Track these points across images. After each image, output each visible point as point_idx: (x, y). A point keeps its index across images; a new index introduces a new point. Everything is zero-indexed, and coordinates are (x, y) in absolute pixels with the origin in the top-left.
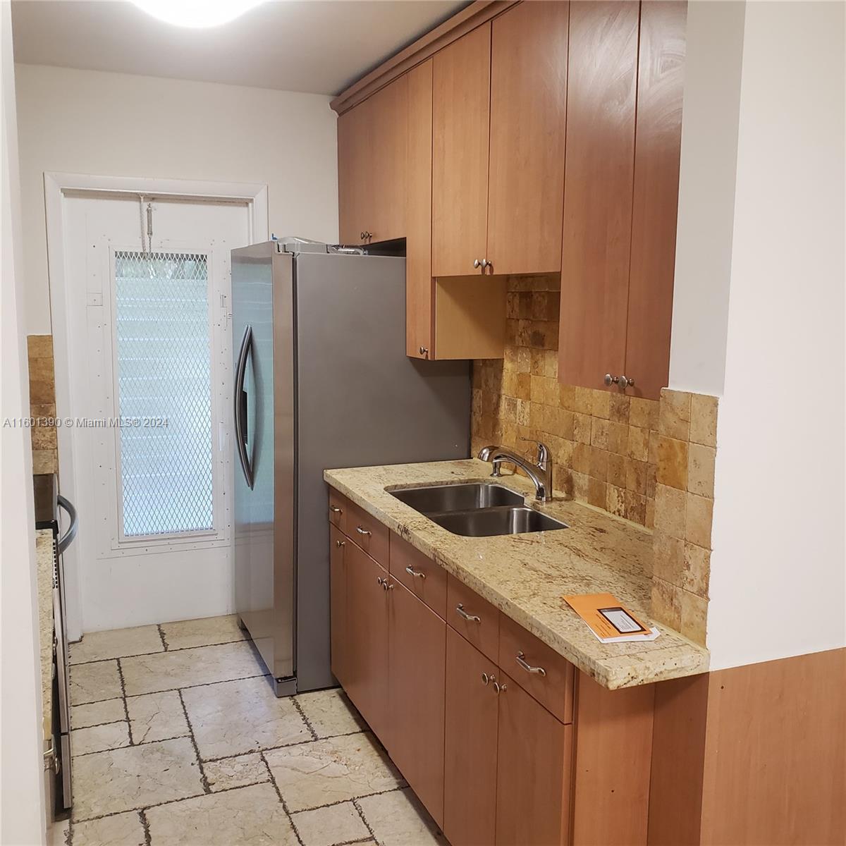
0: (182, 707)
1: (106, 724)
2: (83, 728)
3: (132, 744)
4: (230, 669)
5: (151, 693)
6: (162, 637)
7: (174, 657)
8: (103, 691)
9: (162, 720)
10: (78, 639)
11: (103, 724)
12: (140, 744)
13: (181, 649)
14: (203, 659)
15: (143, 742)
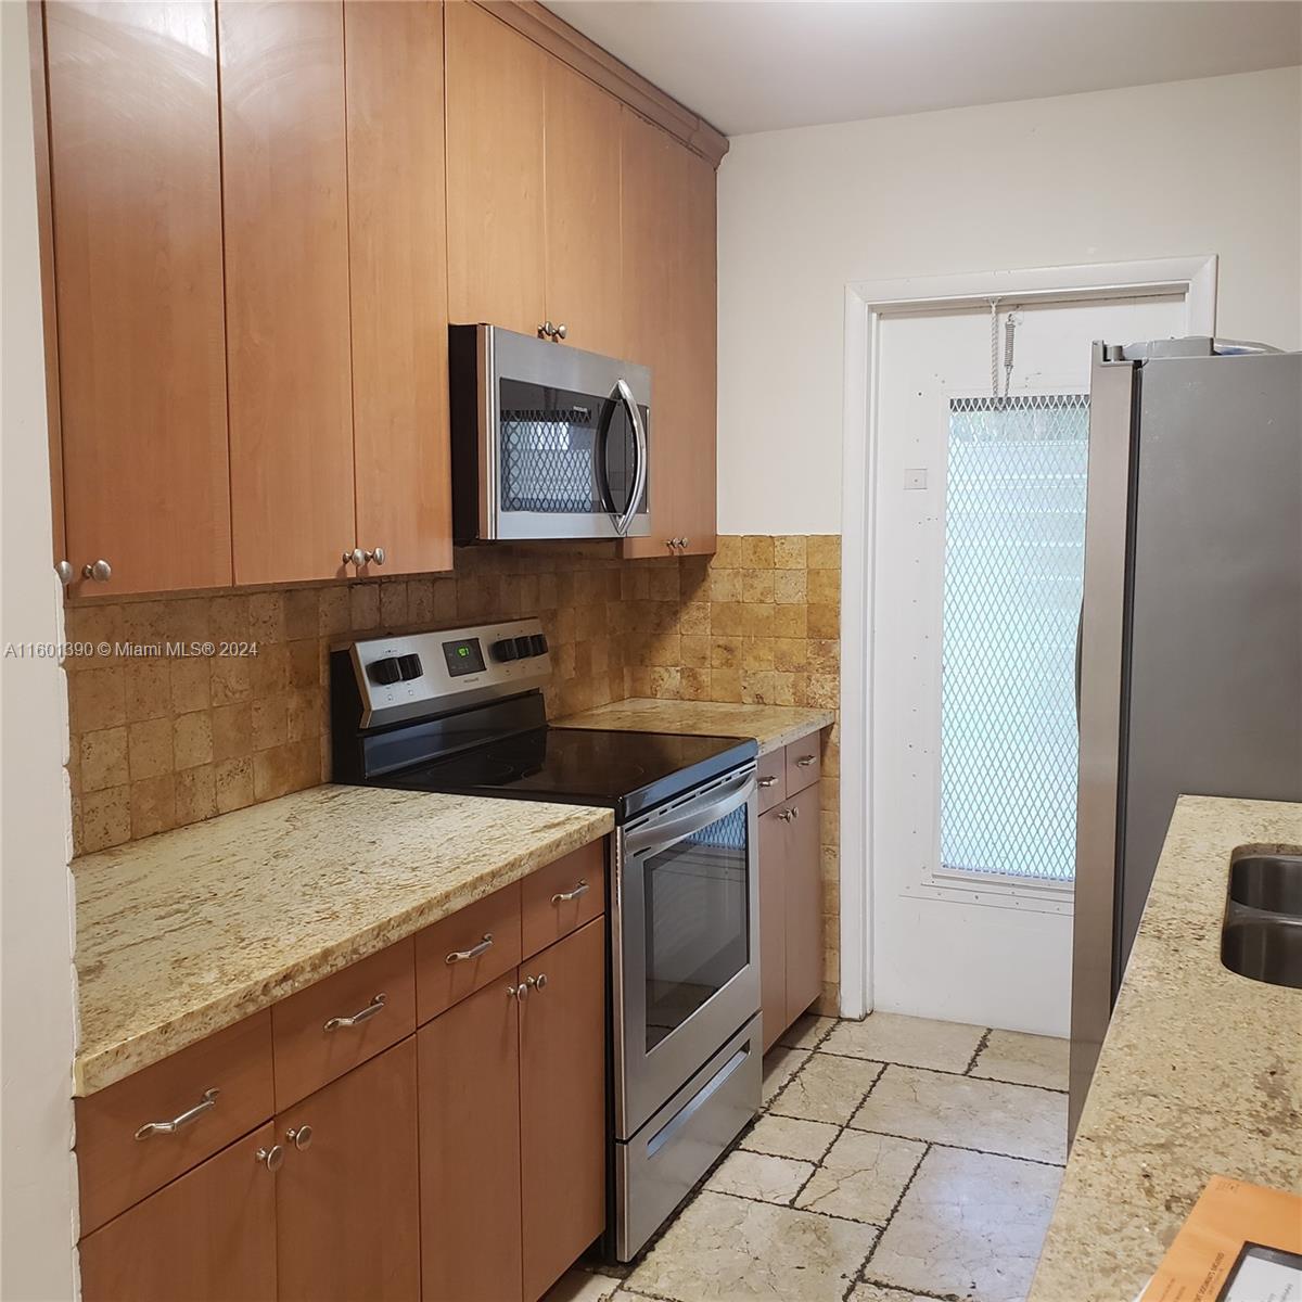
0: (911, 1173)
1: (786, 1158)
2: (754, 1152)
3: (792, 1204)
4: (1037, 1139)
5: (886, 1135)
6: (978, 1051)
7: (967, 1088)
8: (825, 1106)
9: (864, 1184)
10: (857, 1017)
11: (782, 1157)
12: (802, 1209)
13: (991, 1079)
14: (1010, 1106)
15: (810, 1208)
